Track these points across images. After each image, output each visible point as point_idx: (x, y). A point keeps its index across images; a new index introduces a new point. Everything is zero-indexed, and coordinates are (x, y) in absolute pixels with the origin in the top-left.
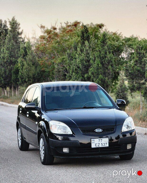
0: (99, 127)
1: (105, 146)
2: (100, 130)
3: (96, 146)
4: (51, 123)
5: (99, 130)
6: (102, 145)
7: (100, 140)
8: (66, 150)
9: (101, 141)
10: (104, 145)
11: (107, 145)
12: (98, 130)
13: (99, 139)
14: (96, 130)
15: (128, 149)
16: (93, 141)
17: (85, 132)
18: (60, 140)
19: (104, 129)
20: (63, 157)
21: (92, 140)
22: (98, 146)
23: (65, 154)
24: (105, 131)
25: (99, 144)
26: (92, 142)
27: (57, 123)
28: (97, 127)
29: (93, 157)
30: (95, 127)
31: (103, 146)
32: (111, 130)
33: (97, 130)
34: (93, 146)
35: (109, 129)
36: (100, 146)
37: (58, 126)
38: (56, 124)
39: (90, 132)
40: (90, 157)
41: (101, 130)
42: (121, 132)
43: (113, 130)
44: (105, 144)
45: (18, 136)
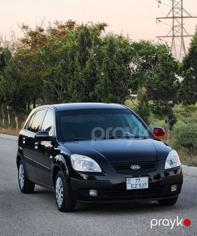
1: (144, 188)
2: (138, 167)
3: (132, 187)
4: (73, 157)
6: (140, 186)
7: (137, 179)
8: (93, 193)
9: (138, 181)
10: (142, 186)
11: (147, 187)
12: (135, 167)
13: (136, 178)
14: (132, 167)
15: (172, 191)
16: (129, 181)
17: (118, 169)
18: (85, 179)
19: (143, 166)
20: (89, 202)
21: (127, 179)
22: (135, 187)
23: (92, 197)
24: (143, 168)
25: (137, 184)
26: (127, 182)
27: (81, 157)
28: (133, 163)
29: (128, 201)
30: (131, 163)
31: (141, 188)
32: (151, 167)
33: (133, 167)
34: (129, 187)
35: (149, 165)
36: (138, 187)
37: (83, 162)
38: (81, 159)
39: (125, 169)
40: (124, 201)
42: (164, 169)
43: (154, 167)
44: (144, 185)
45: (20, 174)
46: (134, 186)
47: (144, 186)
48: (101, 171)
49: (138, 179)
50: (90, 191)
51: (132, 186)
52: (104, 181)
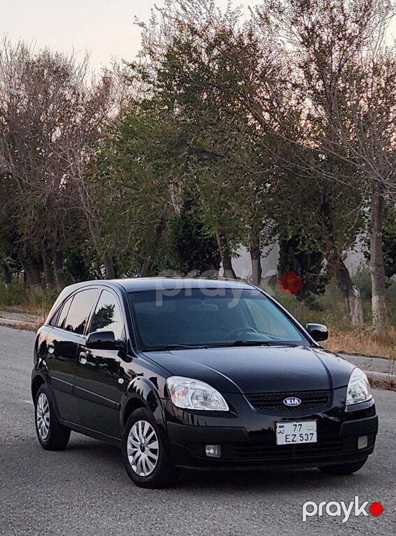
0: (291, 394)
1: (309, 441)
2: (296, 402)
3: (288, 440)
4: (172, 382)
5: (294, 399)
6: (301, 439)
8: (212, 451)
9: (298, 428)
10: (305, 437)
11: (314, 440)
12: (291, 401)
13: (295, 423)
14: (286, 402)
15: (359, 448)
16: (282, 429)
17: (260, 405)
18: (202, 426)
19: (306, 399)
20: (204, 469)
21: (278, 425)
22: (293, 441)
23: (211, 459)
24: (306, 403)
25: (295, 435)
26: (278, 430)
27: (187, 381)
28: (288, 394)
30: (284, 394)
31: (304, 442)
32: (321, 402)
33: (288, 402)
34: (281, 441)
35: (316, 399)
36: (298, 441)
37: (192, 391)
38: (187, 385)
39: (272, 405)
40: (272, 467)
41: (299, 402)
42: (346, 405)
43: (326, 402)
44: (310, 437)
46: (290, 438)
47: (310, 438)
48: (228, 410)
49: (297, 424)
50: (207, 446)
51: (287, 438)
52: (233, 429)
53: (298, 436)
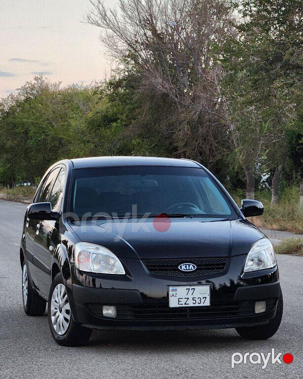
0: (188, 260)
1: (201, 305)
2: (191, 267)
3: (180, 303)
4: (78, 248)
5: (189, 265)
6: (194, 302)
7: (189, 289)
8: (110, 312)
9: (191, 291)
10: (198, 301)
11: (207, 303)
12: (186, 267)
13: (188, 287)
14: (181, 267)
15: (257, 312)
16: (174, 293)
17: (156, 270)
19: (202, 265)
20: (102, 328)
21: (171, 288)
22: (185, 304)
23: (108, 321)
24: (202, 269)
25: (188, 298)
26: (171, 293)
27: (92, 248)
28: (184, 260)
29: (172, 328)
30: (180, 260)
31: (197, 305)
32: (217, 268)
33: (183, 267)
34: (173, 303)
35: (213, 265)
36: (191, 304)
37: (94, 256)
39: (168, 270)
40: (166, 328)
41: (194, 267)
42: (242, 272)
43: (223, 268)
44: (203, 300)
46: (183, 301)
47: (202, 302)
48: (124, 273)
49: (191, 288)
50: (105, 307)
51: (179, 301)
52: (129, 291)
53: (191, 299)
